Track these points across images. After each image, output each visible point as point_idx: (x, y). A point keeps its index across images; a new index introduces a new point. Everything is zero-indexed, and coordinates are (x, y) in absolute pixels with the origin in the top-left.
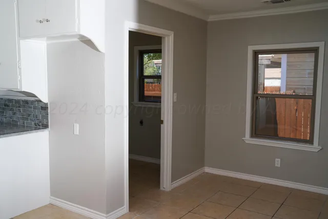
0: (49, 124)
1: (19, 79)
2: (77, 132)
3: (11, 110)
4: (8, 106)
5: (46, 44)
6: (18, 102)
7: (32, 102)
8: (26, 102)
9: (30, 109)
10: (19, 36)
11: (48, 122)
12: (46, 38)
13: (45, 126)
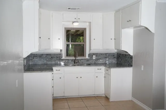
0: (133, 65)
1: (121, 45)
2: (142, 69)
3: (121, 58)
4: (120, 57)
5: (133, 30)
6: (123, 55)
7: (128, 55)
8: (126, 55)
9: (127, 58)
10: (122, 27)
11: (132, 64)
12: (133, 28)
13: (131, 66)
